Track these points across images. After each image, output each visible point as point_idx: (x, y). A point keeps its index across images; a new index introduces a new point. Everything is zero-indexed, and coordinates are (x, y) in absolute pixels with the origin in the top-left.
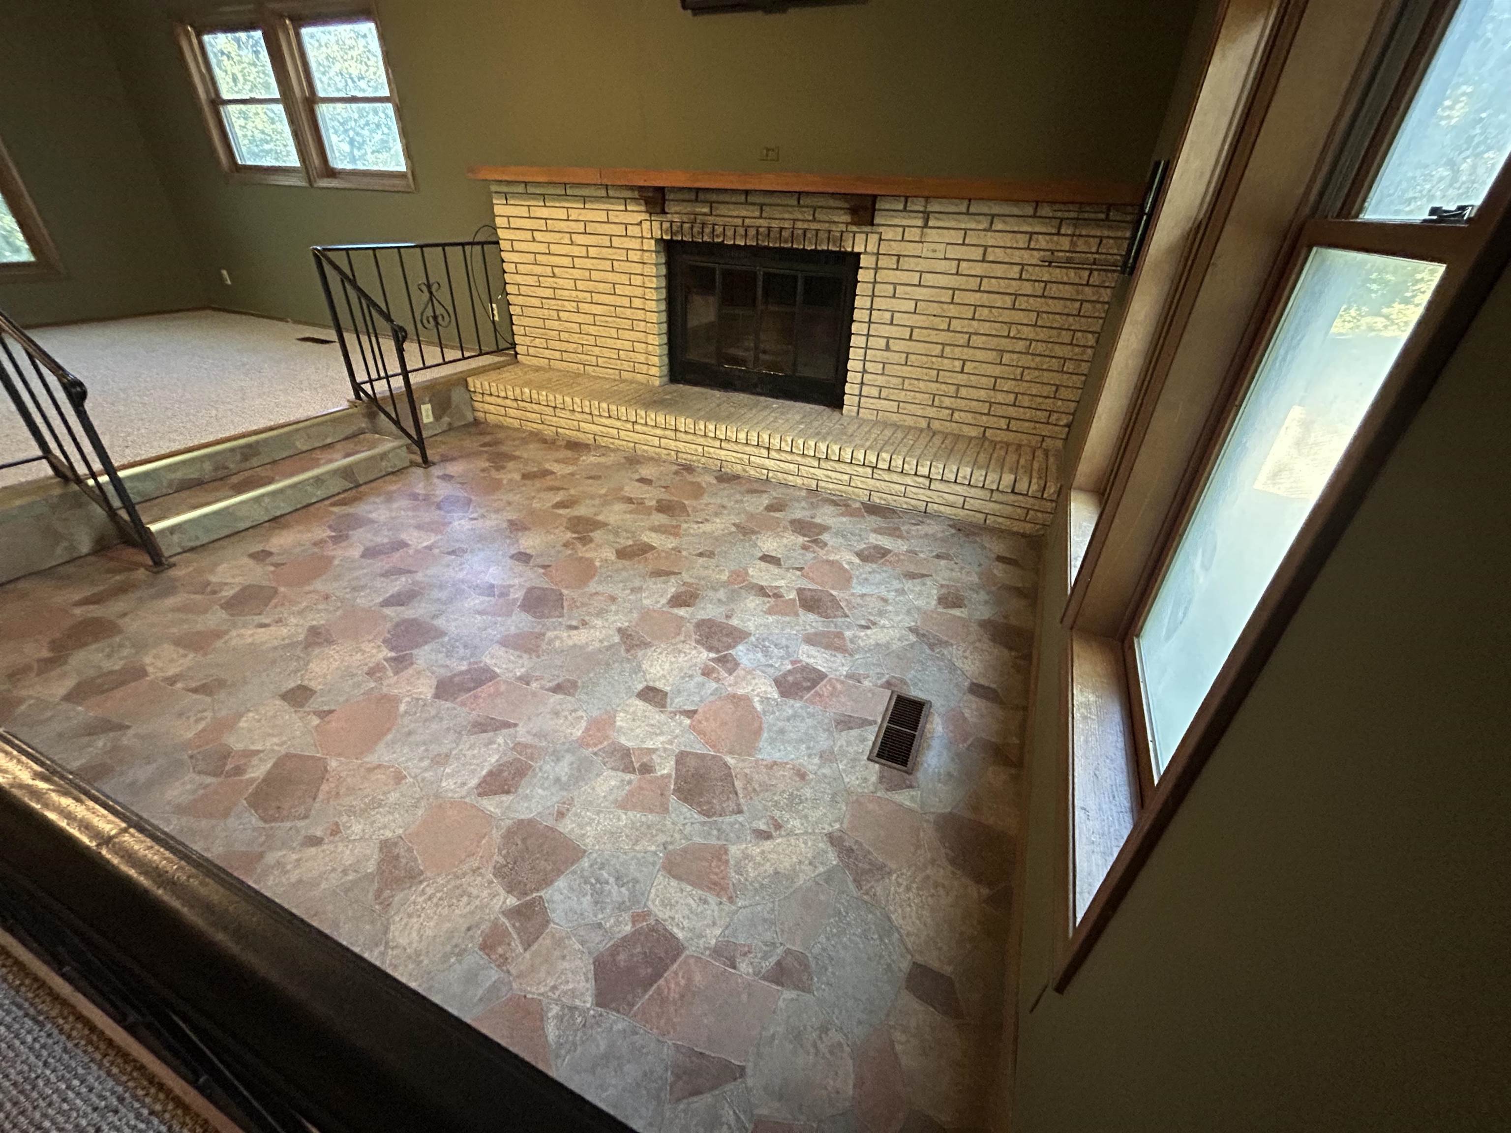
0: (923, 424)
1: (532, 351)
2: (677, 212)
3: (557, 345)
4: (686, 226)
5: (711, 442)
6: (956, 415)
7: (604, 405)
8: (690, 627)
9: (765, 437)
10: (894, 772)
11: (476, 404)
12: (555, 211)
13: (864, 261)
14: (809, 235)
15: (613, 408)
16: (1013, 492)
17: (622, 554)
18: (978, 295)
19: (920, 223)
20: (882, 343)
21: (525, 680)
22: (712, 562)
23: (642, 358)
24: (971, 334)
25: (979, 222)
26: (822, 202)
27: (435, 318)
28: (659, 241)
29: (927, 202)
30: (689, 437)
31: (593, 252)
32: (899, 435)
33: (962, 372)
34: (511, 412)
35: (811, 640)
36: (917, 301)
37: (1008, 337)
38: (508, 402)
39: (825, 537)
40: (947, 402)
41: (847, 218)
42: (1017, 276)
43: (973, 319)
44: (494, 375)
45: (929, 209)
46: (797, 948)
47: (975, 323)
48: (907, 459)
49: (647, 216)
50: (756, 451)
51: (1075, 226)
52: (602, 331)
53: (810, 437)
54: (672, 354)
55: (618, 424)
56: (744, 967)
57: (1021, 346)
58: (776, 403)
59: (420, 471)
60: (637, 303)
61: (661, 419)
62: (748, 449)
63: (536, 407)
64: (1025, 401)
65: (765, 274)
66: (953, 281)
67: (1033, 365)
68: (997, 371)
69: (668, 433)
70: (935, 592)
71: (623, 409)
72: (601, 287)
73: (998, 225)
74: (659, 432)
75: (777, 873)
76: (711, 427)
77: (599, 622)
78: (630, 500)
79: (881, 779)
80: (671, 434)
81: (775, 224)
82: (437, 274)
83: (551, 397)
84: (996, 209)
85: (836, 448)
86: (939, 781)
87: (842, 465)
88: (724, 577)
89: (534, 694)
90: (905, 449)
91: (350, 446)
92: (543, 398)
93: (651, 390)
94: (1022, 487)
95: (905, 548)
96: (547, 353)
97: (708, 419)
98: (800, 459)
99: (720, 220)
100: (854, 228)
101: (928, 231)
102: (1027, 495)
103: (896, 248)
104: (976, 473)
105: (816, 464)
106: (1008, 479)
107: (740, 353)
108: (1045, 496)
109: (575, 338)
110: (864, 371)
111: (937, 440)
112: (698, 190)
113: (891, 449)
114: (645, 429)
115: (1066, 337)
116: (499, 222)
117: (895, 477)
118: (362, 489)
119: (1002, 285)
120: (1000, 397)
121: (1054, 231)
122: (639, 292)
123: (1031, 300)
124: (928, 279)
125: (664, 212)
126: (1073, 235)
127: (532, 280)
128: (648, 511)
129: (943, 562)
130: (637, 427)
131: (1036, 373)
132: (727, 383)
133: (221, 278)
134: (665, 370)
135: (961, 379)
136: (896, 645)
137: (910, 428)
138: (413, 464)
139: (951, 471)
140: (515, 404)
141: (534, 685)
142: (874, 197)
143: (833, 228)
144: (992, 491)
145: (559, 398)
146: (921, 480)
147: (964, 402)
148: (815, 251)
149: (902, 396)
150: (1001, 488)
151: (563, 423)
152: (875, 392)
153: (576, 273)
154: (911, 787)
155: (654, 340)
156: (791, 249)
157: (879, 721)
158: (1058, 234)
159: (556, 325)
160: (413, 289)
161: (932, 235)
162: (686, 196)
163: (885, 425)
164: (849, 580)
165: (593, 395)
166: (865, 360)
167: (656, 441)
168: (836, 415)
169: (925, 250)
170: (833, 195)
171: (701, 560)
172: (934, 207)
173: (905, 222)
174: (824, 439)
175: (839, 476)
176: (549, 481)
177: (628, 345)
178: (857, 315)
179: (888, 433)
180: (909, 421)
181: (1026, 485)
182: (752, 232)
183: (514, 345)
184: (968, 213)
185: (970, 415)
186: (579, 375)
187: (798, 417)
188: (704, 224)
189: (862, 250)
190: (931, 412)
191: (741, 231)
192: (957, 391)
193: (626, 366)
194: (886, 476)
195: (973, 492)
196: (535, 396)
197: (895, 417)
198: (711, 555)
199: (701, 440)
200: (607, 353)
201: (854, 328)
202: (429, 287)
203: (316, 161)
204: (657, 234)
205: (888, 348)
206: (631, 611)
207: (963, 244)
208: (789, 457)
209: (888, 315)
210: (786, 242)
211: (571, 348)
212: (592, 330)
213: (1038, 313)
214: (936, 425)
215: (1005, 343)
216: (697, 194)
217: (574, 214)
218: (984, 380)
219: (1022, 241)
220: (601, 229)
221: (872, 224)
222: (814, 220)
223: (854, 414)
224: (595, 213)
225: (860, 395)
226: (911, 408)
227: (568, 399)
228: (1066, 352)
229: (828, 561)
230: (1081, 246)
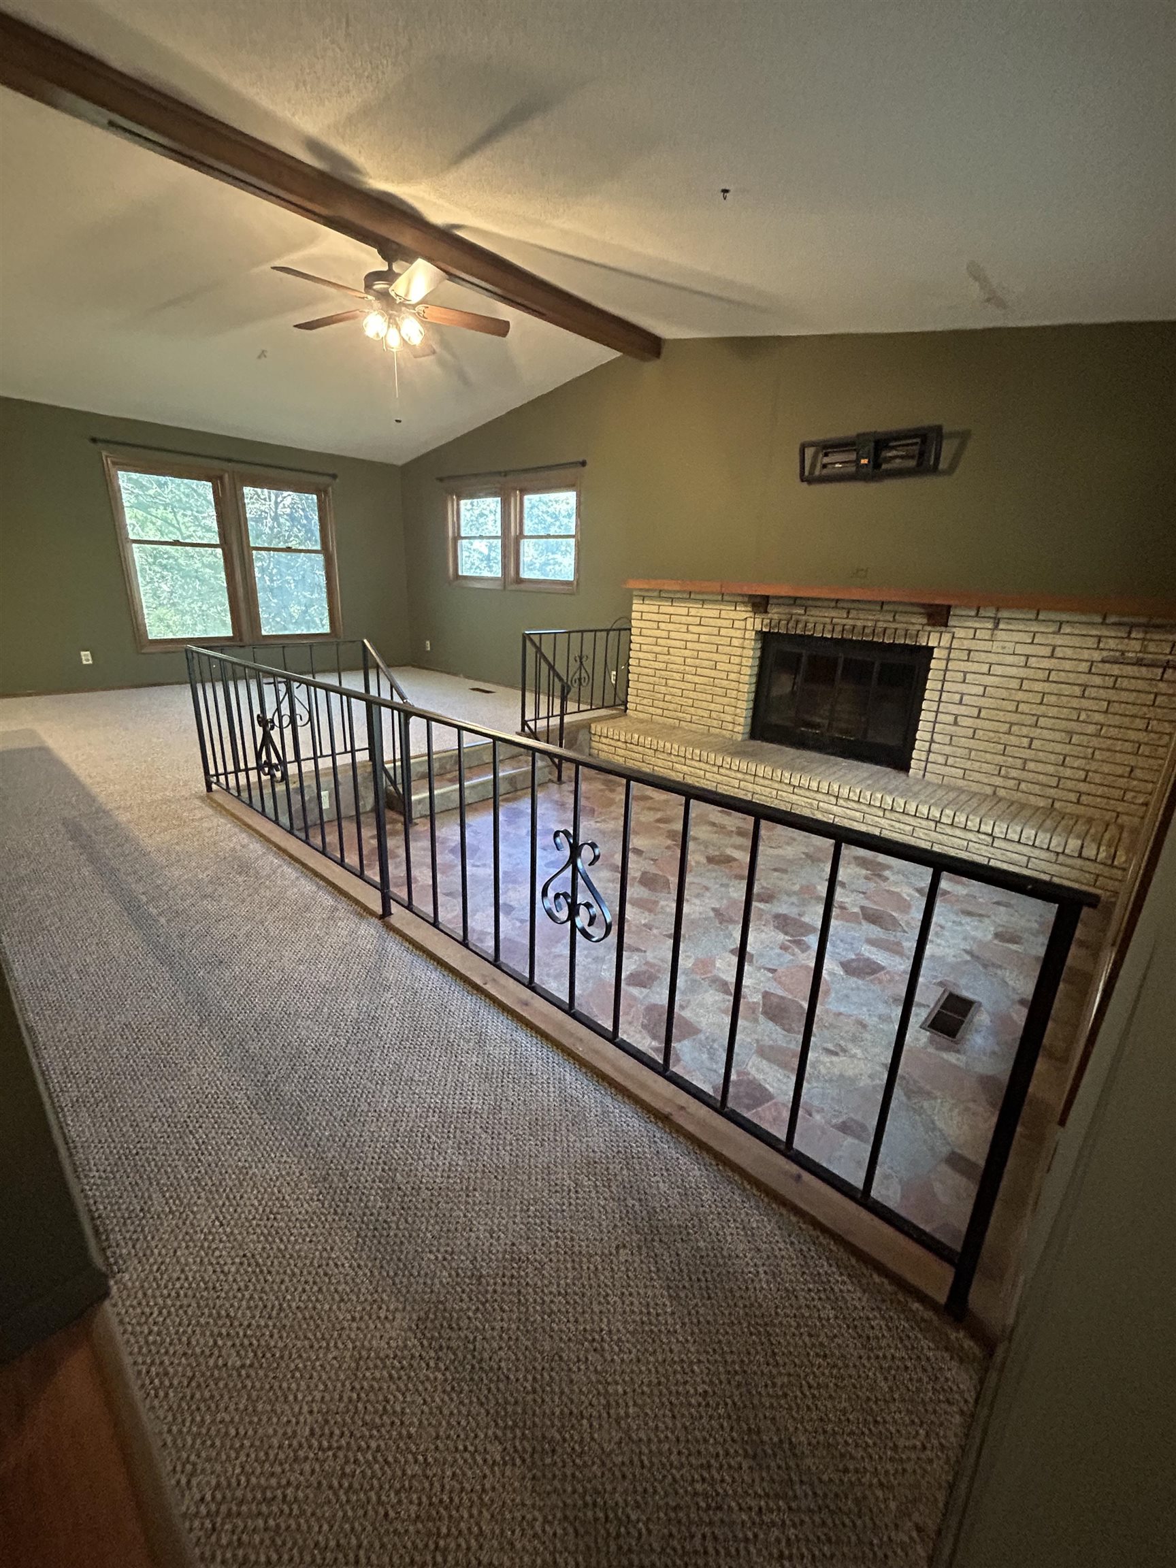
0: (989, 790)
1: (639, 708)
2: (775, 613)
3: (661, 704)
4: (783, 622)
5: (785, 788)
6: (1023, 786)
7: (697, 752)
8: (769, 916)
9: (835, 787)
10: (943, 1039)
11: (594, 744)
12: (680, 609)
13: (936, 653)
14: (888, 632)
15: (705, 754)
16: (1080, 856)
17: (710, 860)
18: (1046, 684)
19: (990, 626)
20: (951, 719)
21: (649, 927)
22: (785, 876)
23: (729, 718)
24: (1039, 716)
25: (1048, 627)
26: (901, 608)
27: (580, 679)
28: (757, 632)
29: (998, 610)
30: (766, 782)
31: (703, 638)
32: (963, 797)
33: (1030, 747)
34: (620, 751)
35: (871, 942)
36: (986, 687)
37: (1078, 720)
38: (619, 744)
39: (887, 873)
40: (1014, 773)
41: (925, 621)
42: (1087, 670)
43: (1041, 703)
44: (611, 723)
45: (999, 615)
46: (858, 1118)
47: (1043, 708)
48: (971, 817)
49: (751, 614)
50: (826, 798)
51: (1146, 633)
52: (700, 696)
53: (878, 790)
54: (755, 717)
55: (707, 767)
56: (818, 1117)
57: (1091, 729)
58: (845, 763)
59: (556, 786)
60: (732, 676)
61: (743, 766)
62: (819, 796)
63: (641, 749)
64: (1097, 778)
65: (845, 660)
66: (1022, 673)
67: (1104, 746)
68: (1067, 749)
69: (747, 777)
70: (992, 929)
71: (713, 756)
72: (706, 663)
73: (1066, 629)
74: (739, 776)
75: (841, 1076)
76: (787, 775)
77: (697, 901)
78: (714, 824)
79: (931, 1041)
80: (751, 778)
81: (859, 623)
82: (588, 650)
83: (655, 742)
84: (1064, 617)
85: (902, 802)
86: (985, 1054)
87: (907, 817)
88: (797, 888)
89: (655, 936)
90: (969, 809)
91: (514, 763)
92: (648, 742)
93: (734, 743)
94: (1090, 852)
95: (965, 892)
96: (651, 710)
97: (784, 767)
98: (865, 808)
99: (812, 619)
100: (929, 628)
101: (999, 633)
102: (1095, 861)
103: (967, 644)
104: (1041, 835)
105: (881, 814)
106: (1074, 844)
107: (818, 720)
108: (1116, 863)
109: (677, 700)
110: (932, 741)
111: (1003, 806)
112: (796, 599)
113: (955, 807)
114: (728, 772)
115: (1141, 724)
116: (634, 615)
117: (958, 833)
118: (519, 793)
119: (1072, 677)
120: (1068, 773)
121: (1125, 635)
122: (736, 668)
123: (1101, 691)
124: (997, 670)
125: (766, 612)
126: (1144, 639)
127: (650, 656)
128: (730, 834)
129: (1002, 909)
130: (722, 771)
131: (1108, 754)
132: (801, 743)
133: (425, 647)
134: (748, 729)
135: (1028, 754)
136: (950, 959)
137: (975, 794)
138: (551, 781)
139: (1015, 832)
140: (624, 746)
141: (655, 931)
142: (949, 607)
143: (911, 627)
144: (1058, 854)
145: (661, 744)
146: (983, 837)
147: (1031, 775)
148: (893, 644)
149: (968, 765)
150: (1067, 851)
151: (660, 763)
152: (941, 760)
153: (687, 653)
154: (958, 1051)
155: (744, 705)
156: (871, 642)
157: (932, 1006)
158: (1129, 637)
159: (663, 689)
160: (571, 659)
161: (1000, 635)
162: (787, 601)
163: (950, 788)
164: (909, 906)
165: (688, 743)
166: (933, 732)
167: (736, 783)
168: (902, 776)
169: (996, 646)
170: (912, 604)
171: (776, 874)
172: (1004, 614)
173: (977, 625)
174: (891, 793)
175: (902, 826)
176: (649, 804)
177: (720, 708)
178: (927, 695)
179: (952, 795)
180: (975, 787)
181: (1094, 852)
182: (838, 628)
183: (625, 703)
184: (1036, 619)
185: (1037, 787)
186: (674, 728)
187: (865, 775)
188: (797, 622)
189: (936, 644)
190: (998, 781)
191: (829, 627)
192: (1025, 763)
193: (715, 723)
194: (949, 830)
195: (1037, 853)
196: (641, 740)
197: (961, 783)
198: (784, 871)
199: (776, 785)
200: (700, 712)
201: (924, 705)
202: (581, 658)
203: (512, 572)
204: (759, 627)
205: (956, 723)
206: (722, 898)
207: (1032, 643)
208: (855, 806)
209: (958, 697)
210: (867, 635)
211: (672, 706)
212: (692, 694)
213: (1109, 702)
214: (1002, 793)
215: (1073, 726)
216: (795, 601)
217: (693, 611)
218: (1053, 757)
219: (1091, 642)
220: (712, 622)
221: (946, 626)
222: (894, 620)
223: (920, 776)
224: (710, 611)
225: (927, 761)
226: (977, 776)
227: (668, 745)
228: (1142, 736)
229: (888, 891)
230: (1152, 647)
